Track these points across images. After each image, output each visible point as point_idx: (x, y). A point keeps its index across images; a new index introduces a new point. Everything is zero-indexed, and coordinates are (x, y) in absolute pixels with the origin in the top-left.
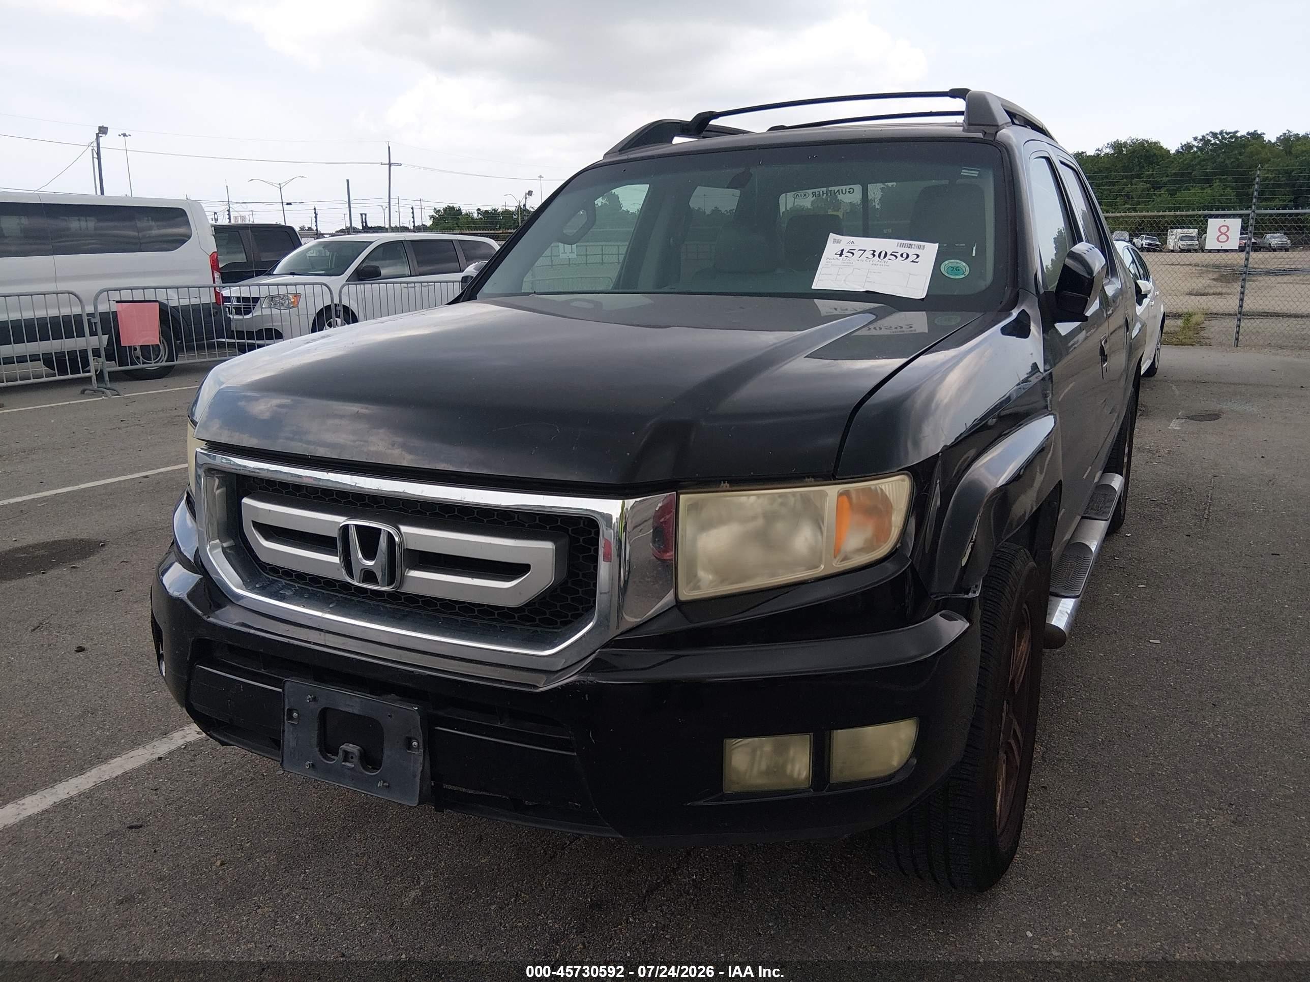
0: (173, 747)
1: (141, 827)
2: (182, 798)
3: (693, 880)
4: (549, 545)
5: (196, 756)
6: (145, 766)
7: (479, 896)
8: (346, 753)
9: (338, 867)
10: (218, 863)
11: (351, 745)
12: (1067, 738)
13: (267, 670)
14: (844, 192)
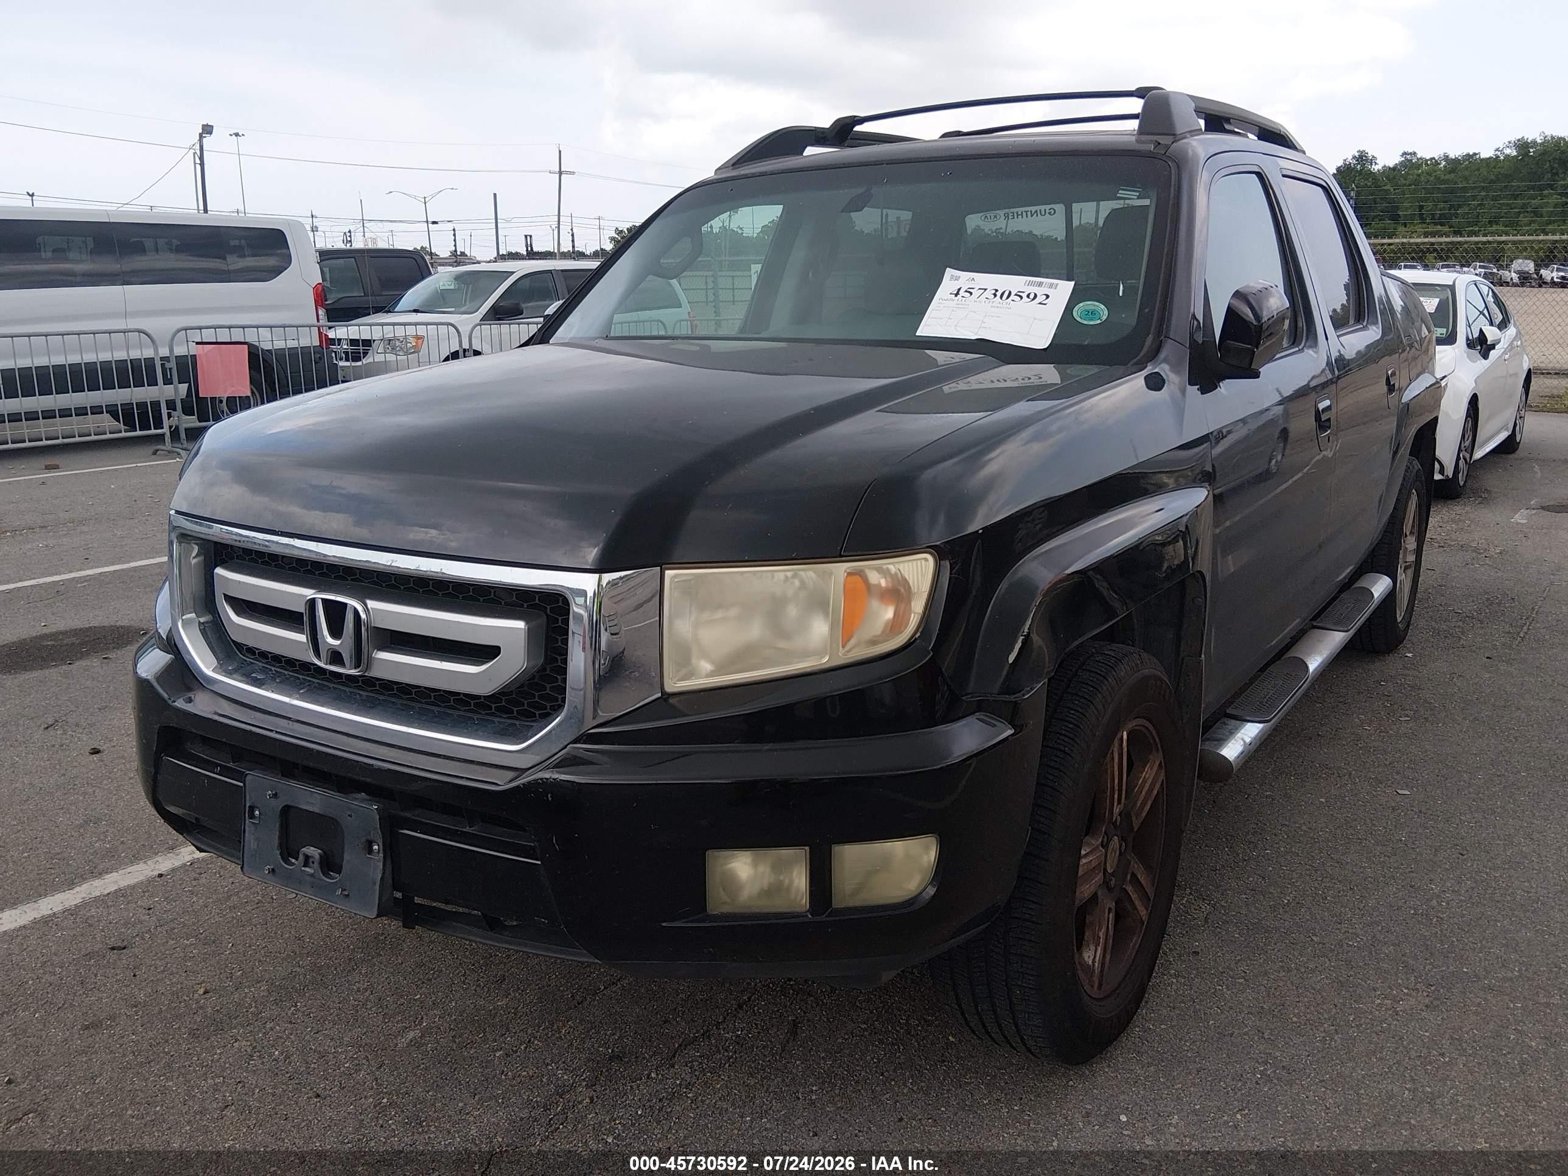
0: (177, 863)
1: (124, 948)
2: (176, 919)
3: (737, 1036)
4: (520, 624)
5: (201, 874)
6: (142, 883)
7: (485, 1040)
8: (307, 858)
9: (334, 1002)
10: (201, 991)
11: (312, 848)
12: (1244, 897)
13: (237, 764)
14: (1043, 213)
